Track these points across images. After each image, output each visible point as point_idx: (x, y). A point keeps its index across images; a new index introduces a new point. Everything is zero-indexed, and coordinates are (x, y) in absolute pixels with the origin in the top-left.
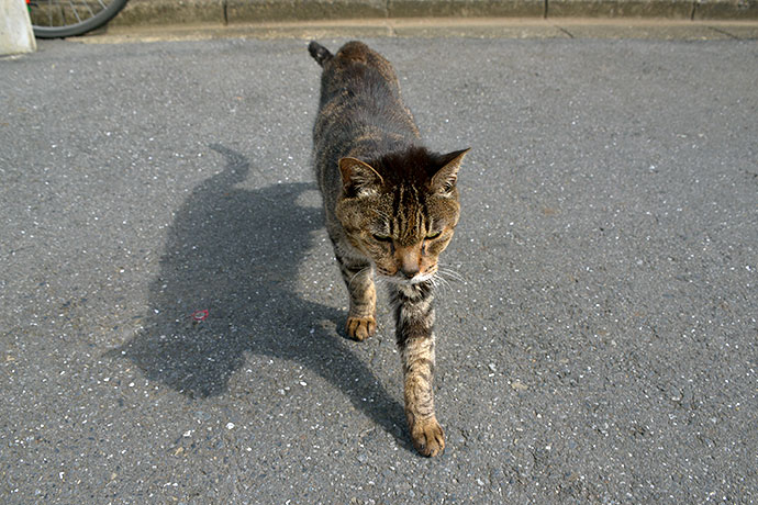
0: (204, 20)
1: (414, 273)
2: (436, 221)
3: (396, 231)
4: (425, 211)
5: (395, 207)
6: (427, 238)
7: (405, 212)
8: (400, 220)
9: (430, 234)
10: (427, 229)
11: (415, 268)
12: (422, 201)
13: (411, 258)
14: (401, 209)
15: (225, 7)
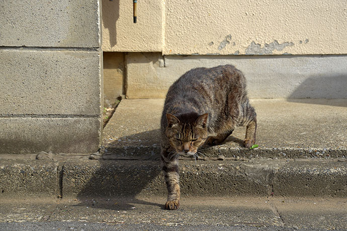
0: (31, 190)
1: (188, 151)
2: (195, 135)
3: (182, 137)
4: (192, 132)
5: (182, 130)
6: (193, 141)
7: (185, 131)
8: (183, 134)
9: (193, 139)
10: (192, 138)
11: (188, 149)
12: (191, 128)
13: (187, 146)
14: (184, 130)
15: (62, 174)
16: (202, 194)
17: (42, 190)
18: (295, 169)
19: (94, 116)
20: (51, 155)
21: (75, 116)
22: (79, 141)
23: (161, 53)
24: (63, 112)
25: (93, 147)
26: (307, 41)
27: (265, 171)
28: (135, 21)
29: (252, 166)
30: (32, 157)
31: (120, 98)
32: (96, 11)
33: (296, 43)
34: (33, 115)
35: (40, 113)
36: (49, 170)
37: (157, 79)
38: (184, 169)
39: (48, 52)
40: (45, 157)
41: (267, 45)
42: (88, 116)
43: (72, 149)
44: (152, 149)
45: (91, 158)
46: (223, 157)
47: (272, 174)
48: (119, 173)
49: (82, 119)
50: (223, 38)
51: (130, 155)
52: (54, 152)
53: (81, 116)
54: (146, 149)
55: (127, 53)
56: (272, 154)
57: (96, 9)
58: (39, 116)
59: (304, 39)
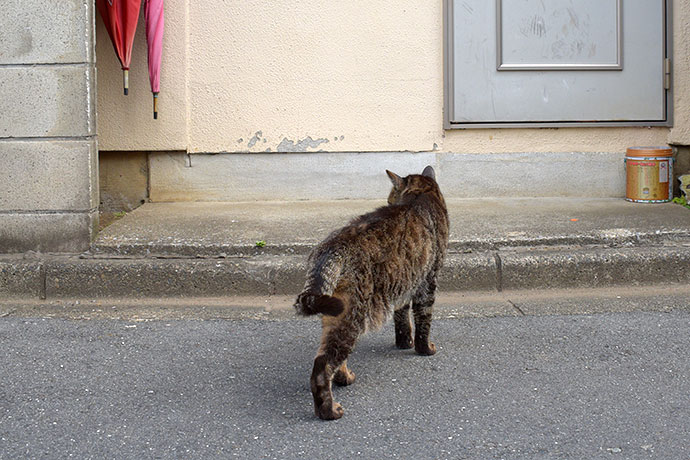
16: (198, 294)
17: (24, 290)
18: (298, 264)
19: (83, 212)
20: (39, 254)
21: (64, 211)
22: (69, 238)
23: (186, 151)
24: (51, 208)
25: (84, 246)
26: (343, 137)
27: (267, 268)
28: (155, 117)
29: (254, 263)
30: (19, 256)
31: (143, 202)
32: (86, 98)
33: (332, 140)
34: (20, 211)
35: (27, 208)
36: (31, 269)
37: (183, 180)
38: (177, 267)
39: (36, 142)
40: (32, 256)
41: (300, 142)
42: (78, 212)
43: (61, 247)
44: (147, 247)
45: (81, 258)
46: (224, 255)
47: (273, 272)
48: (106, 272)
49: (72, 215)
50: (253, 135)
51: (123, 254)
52: (42, 252)
53: (69, 211)
54: (140, 248)
55: (150, 152)
56: (278, 250)
57: (86, 96)
58: (26, 212)
59: (339, 136)
